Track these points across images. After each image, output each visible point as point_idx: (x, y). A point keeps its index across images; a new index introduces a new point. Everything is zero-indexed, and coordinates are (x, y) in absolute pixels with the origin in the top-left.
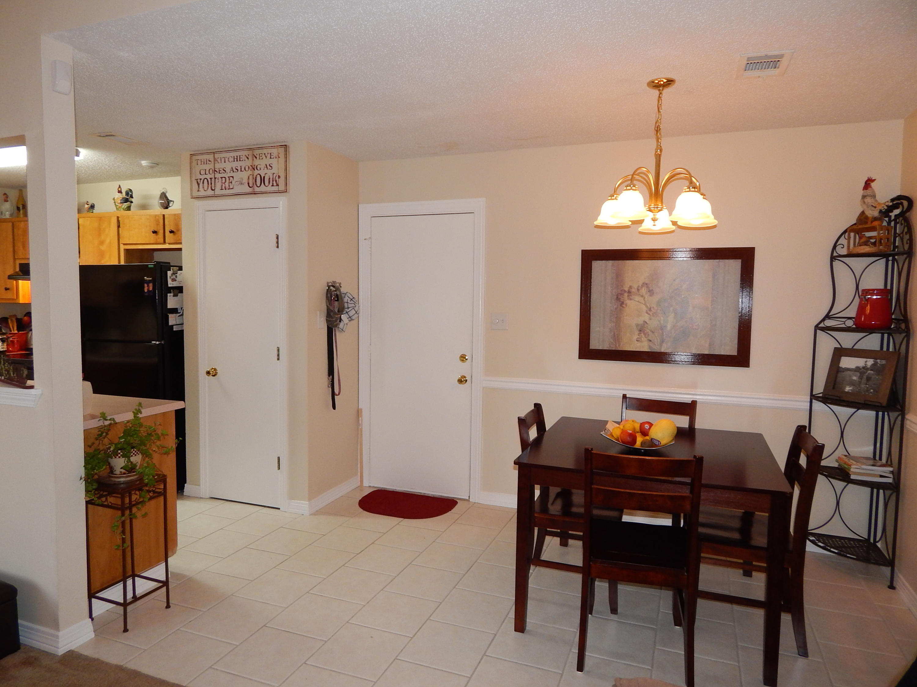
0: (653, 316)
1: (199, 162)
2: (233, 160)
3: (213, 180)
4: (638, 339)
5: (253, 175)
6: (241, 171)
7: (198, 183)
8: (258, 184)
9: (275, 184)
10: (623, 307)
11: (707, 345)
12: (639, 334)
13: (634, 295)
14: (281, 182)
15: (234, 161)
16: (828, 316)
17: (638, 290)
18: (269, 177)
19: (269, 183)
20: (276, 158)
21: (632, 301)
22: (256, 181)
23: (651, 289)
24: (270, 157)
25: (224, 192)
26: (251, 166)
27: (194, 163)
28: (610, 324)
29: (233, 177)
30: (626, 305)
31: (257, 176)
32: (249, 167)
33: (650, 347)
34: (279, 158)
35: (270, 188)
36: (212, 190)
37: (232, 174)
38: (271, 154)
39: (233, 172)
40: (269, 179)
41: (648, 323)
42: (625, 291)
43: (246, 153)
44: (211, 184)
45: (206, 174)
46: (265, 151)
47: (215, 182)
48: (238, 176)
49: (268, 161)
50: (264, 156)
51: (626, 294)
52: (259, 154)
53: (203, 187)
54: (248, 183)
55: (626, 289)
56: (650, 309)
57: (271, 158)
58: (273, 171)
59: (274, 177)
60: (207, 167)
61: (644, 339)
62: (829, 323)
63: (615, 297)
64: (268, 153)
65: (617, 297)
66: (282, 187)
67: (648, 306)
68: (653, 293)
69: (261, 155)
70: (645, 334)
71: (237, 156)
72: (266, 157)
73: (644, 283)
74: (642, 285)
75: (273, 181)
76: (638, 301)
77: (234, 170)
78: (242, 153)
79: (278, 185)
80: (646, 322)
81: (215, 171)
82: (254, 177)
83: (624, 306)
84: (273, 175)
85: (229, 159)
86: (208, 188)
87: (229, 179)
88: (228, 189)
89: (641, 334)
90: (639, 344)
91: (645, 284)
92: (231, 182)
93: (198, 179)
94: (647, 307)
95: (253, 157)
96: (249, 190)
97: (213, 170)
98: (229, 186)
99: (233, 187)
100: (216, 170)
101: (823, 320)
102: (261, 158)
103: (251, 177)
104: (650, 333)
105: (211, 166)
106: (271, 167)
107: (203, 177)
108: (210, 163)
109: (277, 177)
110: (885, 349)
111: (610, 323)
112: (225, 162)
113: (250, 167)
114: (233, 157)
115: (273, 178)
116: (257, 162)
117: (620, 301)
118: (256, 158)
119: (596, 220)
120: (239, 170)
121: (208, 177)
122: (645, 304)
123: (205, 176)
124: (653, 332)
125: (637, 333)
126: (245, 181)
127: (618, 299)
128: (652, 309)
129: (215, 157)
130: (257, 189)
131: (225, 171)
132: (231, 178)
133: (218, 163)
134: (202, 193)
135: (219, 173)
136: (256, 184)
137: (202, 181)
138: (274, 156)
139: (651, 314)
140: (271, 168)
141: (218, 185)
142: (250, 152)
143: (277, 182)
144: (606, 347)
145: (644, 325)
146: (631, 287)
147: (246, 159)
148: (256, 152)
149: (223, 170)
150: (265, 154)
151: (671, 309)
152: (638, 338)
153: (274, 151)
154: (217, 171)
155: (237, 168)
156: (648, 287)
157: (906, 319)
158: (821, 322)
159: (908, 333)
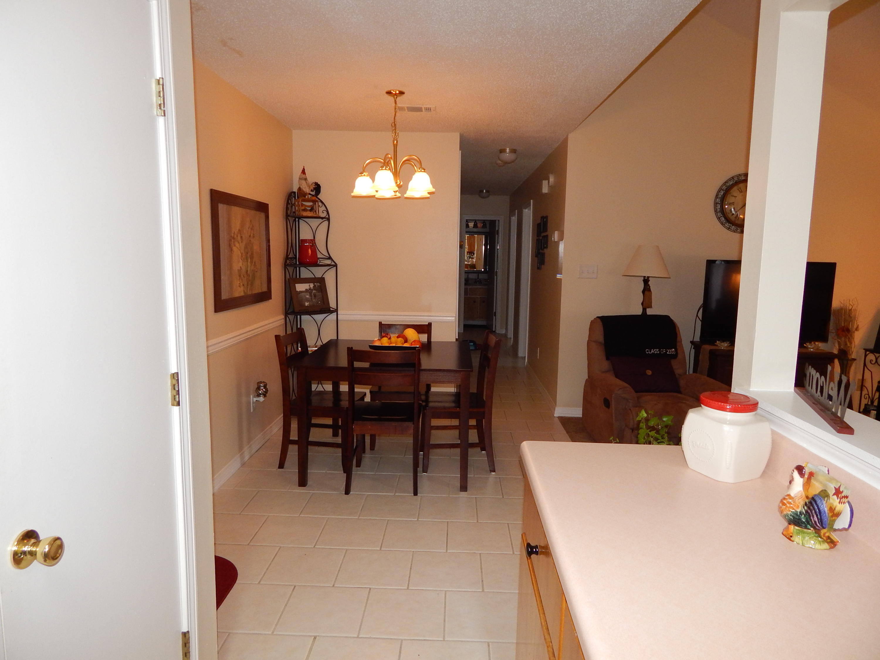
4: (239, 285)
11: (260, 285)
12: (239, 280)
13: (236, 242)
16: (287, 258)
17: (237, 236)
23: (241, 236)
28: (228, 272)
33: (244, 292)
51: (233, 241)
55: (233, 235)
65: (229, 244)
68: (242, 240)
74: (238, 232)
76: (237, 248)
80: (241, 268)
83: (232, 252)
90: (240, 289)
94: (241, 253)
104: (243, 278)
117: (230, 247)
122: (240, 250)
128: (243, 255)
139: (242, 259)
144: (227, 296)
157: (330, 258)
158: (286, 262)
159: (336, 265)
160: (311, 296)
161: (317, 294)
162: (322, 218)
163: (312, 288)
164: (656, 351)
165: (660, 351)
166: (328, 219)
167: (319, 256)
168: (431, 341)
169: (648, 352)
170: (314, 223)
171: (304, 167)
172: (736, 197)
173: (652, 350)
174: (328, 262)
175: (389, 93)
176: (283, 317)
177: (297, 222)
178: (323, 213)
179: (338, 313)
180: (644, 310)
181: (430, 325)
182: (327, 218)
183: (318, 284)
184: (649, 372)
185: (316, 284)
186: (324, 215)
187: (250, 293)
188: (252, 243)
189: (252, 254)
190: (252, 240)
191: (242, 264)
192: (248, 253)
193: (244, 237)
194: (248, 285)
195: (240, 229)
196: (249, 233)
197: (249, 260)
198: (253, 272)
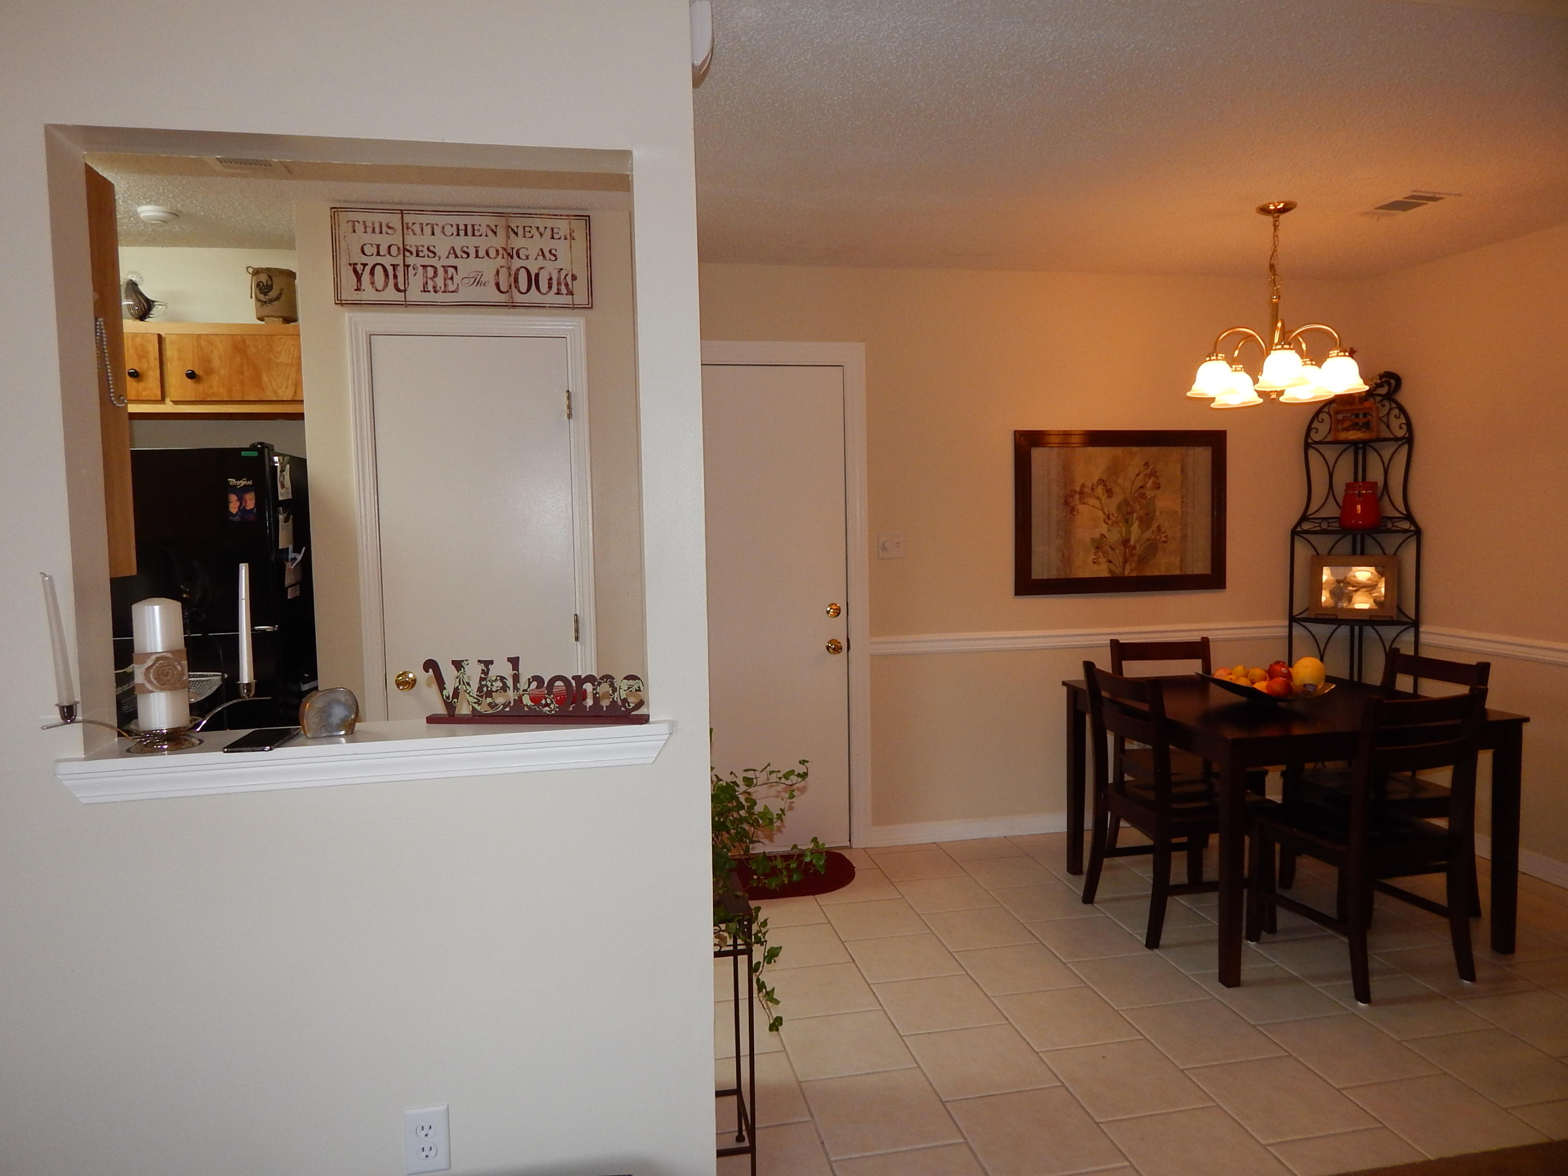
0: (1113, 526)
1: (360, 228)
2: (455, 233)
3: (400, 270)
4: (1095, 561)
5: (509, 268)
6: (477, 256)
7: (355, 271)
8: (523, 288)
9: (564, 290)
10: (1074, 515)
11: (1178, 563)
12: (1095, 554)
13: (1088, 497)
14: (580, 287)
15: (458, 235)
16: (1304, 518)
17: (1093, 489)
18: (550, 274)
19: (550, 287)
20: (566, 239)
21: (1085, 506)
22: (516, 280)
23: (1109, 488)
24: (550, 237)
25: (431, 297)
26: (505, 250)
27: (345, 228)
28: (1057, 541)
29: (455, 268)
30: (1078, 512)
31: (518, 270)
32: (497, 251)
33: (1111, 571)
34: (574, 239)
35: (552, 298)
36: (398, 290)
37: (452, 261)
38: (552, 229)
39: (456, 256)
40: (551, 279)
41: (1106, 536)
42: (1076, 492)
43: (492, 221)
44: (395, 277)
45: (378, 254)
46: (538, 222)
47: (406, 274)
48: (467, 267)
49: (547, 243)
50: (534, 231)
51: (1077, 496)
52: (524, 227)
53: (373, 283)
54: (497, 285)
55: (1078, 489)
56: (1109, 518)
57: (553, 238)
58: (558, 264)
59: (562, 277)
60: (384, 241)
61: (1103, 560)
62: (1306, 526)
63: (1063, 501)
64: (546, 228)
65: (1066, 501)
66: (581, 297)
67: (1106, 511)
68: (1112, 494)
69: (527, 229)
70: (1103, 553)
71: (466, 226)
72: (541, 235)
73: (1099, 480)
74: (1097, 483)
75: (559, 284)
76: (1093, 506)
77: (459, 253)
78: (483, 222)
79: (571, 293)
80: (1104, 536)
81: (405, 250)
82: (513, 273)
83: (1075, 513)
84: (559, 272)
85: (443, 228)
86: (386, 284)
87: (446, 272)
88: (443, 292)
89: (1098, 552)
90: (1096, 567)
91: (1101, 481)
92: (452, 278)
93: (356, 264)
94: (1104, 513)
95: (508, 232)
96: (503, 298)
97: (399, 248)
98: (445, 285)
99: (458, 288)
100: (408, 247)
101: (1299, 523)
102: (528, 235)
103: (503, 272)
104: (1109, 550)
105: (396, 239)
106: (554, 255)
107: (371, 261)
108: (389, 231)
109: (569, 279)
111: (1057, 539)
112: (433, 234)
113: (501, 251)
114: (455, 227)
115: (559, 279)
116: (517, 243)
117: (1069, 506)
118: (516, 234)
119: (1190, 390)
120: (473, 254)
121: (387, 261)
122: (1102, 510)
123: (379, 260)
124: (1113, 549)
125: (1093, 550)
126: (489, 277)
127: (1066, 503)
128: (1111, 516)
129: (405, 221)
130: (519, 298)
131: (434, 253)
132: (451, 270)
133: (415, 234)
134: (368, 294)
135: (418, 255)
136: (517, 287)
137: (368, 269)
138: (562, 234)
139: (1110, 522)
140: (553, 258)
141: (416, 283)
142: (501, 222)
143: (570, 286)
144: (1053, 575)
145: (1101, 540)
146: (1083, 486)
147: (490, 233)
148: (514, 223)
149: (428, 249)
150: (538, 228)
151: (1135, 515)
152: (1094, 559)
153: (562, 226)
154: (411, 253)
155: (465, 249)
156: (1104, 485)
157: (1409, 517)
158: (1297, 526)
159: (1418, 533)
166: (1410, 441)
167: (1391, 513)
170: (1387, 449)
175: (1264, 210)
176: (1287, 624)
178: (1402, 429)
179: (1420, 630)
182: (1406, 438)
186: (1401, 433)
187: (1134, 574)
188: (1148, 497)
189: (1148, 514)
190: (1150, 494)
191: (1109, 531)
192: (1130, 513)
193: (1116, 489)
194: (1126, 561)
195: (1104, 478)
196: (1139, 483)
197: (1136, 524)
198: (1148, 542)
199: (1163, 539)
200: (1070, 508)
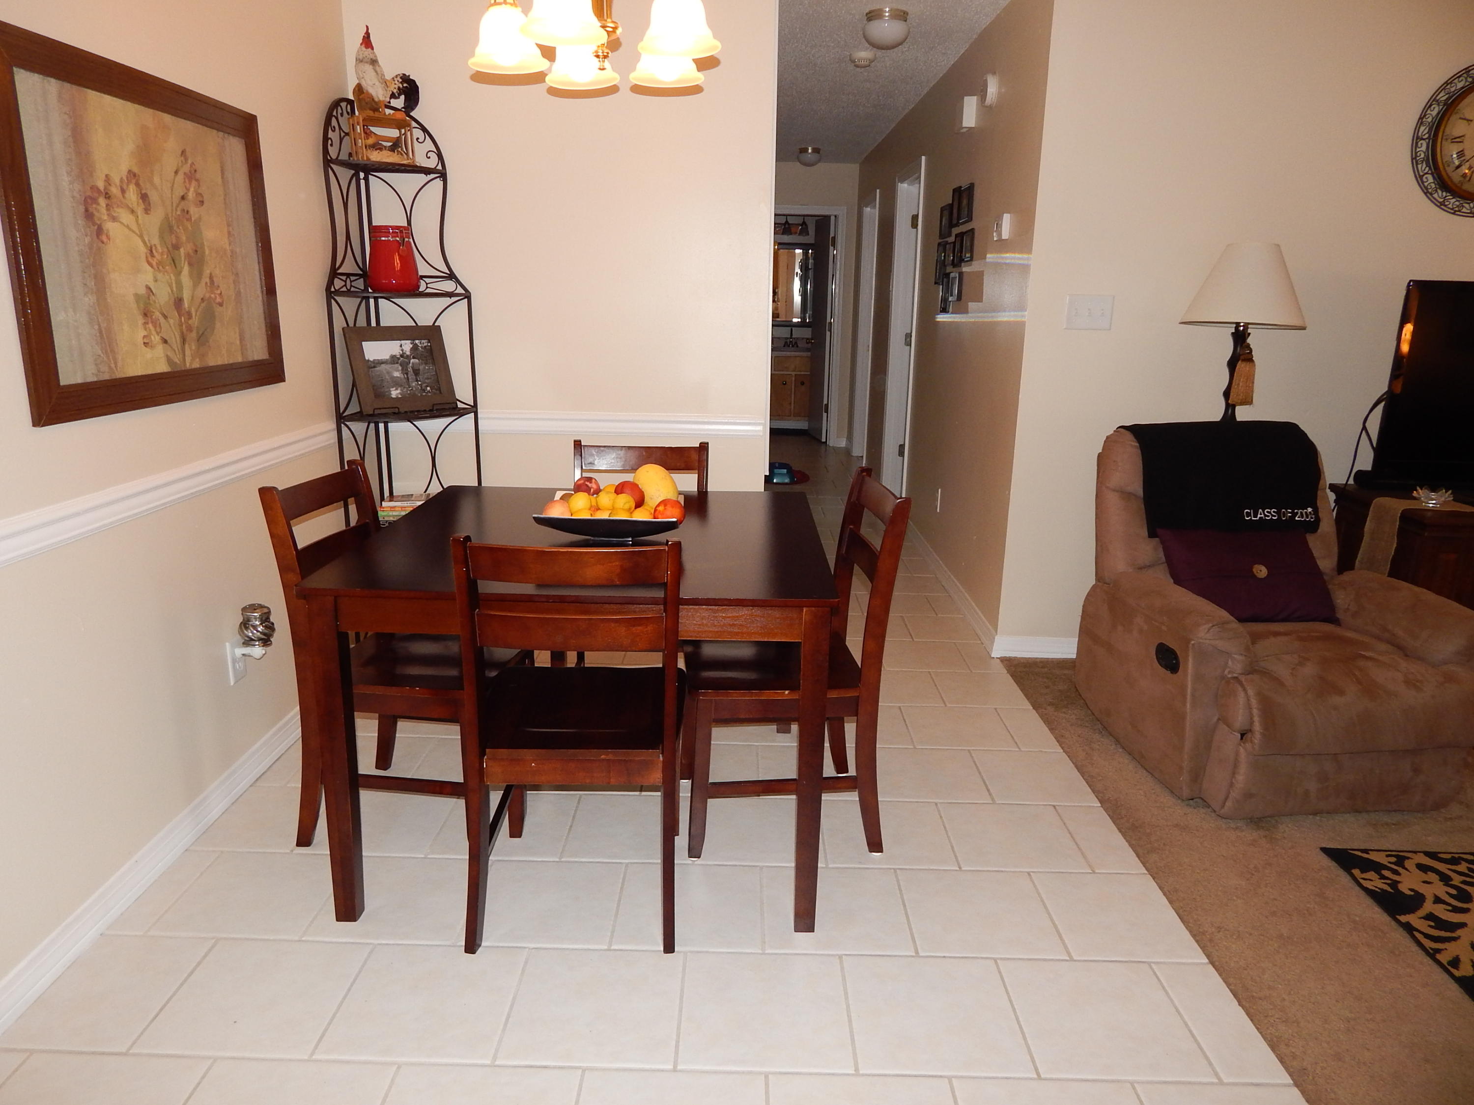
0: (158, 270)
4: (146, 341)
10: (103, 242)
12: (145, 326)
13: (118, 206)
16: (334, 273)
17: (122, 191)
21: (116, 224)
23: (143, 192)
28: (87, 300)
30: (108, 238)
33: (169, 360)
41: (154, 290)
42: (99, 191)
51: (102, 201)
55: (101, 186)
56: (152, 254)
61: (155, 339)
62: (338, 284)
63: (82, 209)
65: (87, 210)
67: (146, 238)
68: (149, 205)
70: (154, 324)
73: (129, 171)
74: (127, 178)
76: (127, 227)
80: (151, 289)
83: (104, 238)
89: (148, 323)
90: (149, 354)
91: (132, 175)
94: (145, 243)
101: (330, 279)
104: (162, 320)
110: (373, 324)
111: (86, 295)
117: (94, 224)
122: (141, 236)
124: (165, 317)
125: (141, 320)
127: (89, 216)
128: (154, 251)
139: (154, 263)
145: (149, 298)
146: (108, 180)
151: (182, 250)
152: (144, 337)
156: (137, 184)
157: (451, 276)
158: (330, 283)
159: (467, 296)
160: (405, 371)
161: (421, 367)
162: (426, 171)
163: (408, 353)
164: (1268, 514)
165: (1278, 513)
166: (443, 176)
167: (423, 269)
168: (706, 492)
169: (1249, 515)
170: (408, 183)
171: (367, 27)
172: (1471, 121)
173: (1260, 510)
174: (449, 286)
176: (334, 426)
177: (362, 182)
178: (429, 158)
179: (479, 416)
180: (1230, 408)
181: (704, 448)
182: (438, 169)
183: (425, 343)
184: (1261, 571)
185: (417, 341)
186: (430, 162)
187: (196, 365)
188: (193, 219)
189: (196, 251)
190: (194, 211)
191: (156, 281)
192: (176, 247)
193: (154, 196)
194: (184, 341)
195: (135, 170)
196: (180, 192)
197: (186, 269)
198: (203, 305)
199: (218, 300)
200: (96, 227)
